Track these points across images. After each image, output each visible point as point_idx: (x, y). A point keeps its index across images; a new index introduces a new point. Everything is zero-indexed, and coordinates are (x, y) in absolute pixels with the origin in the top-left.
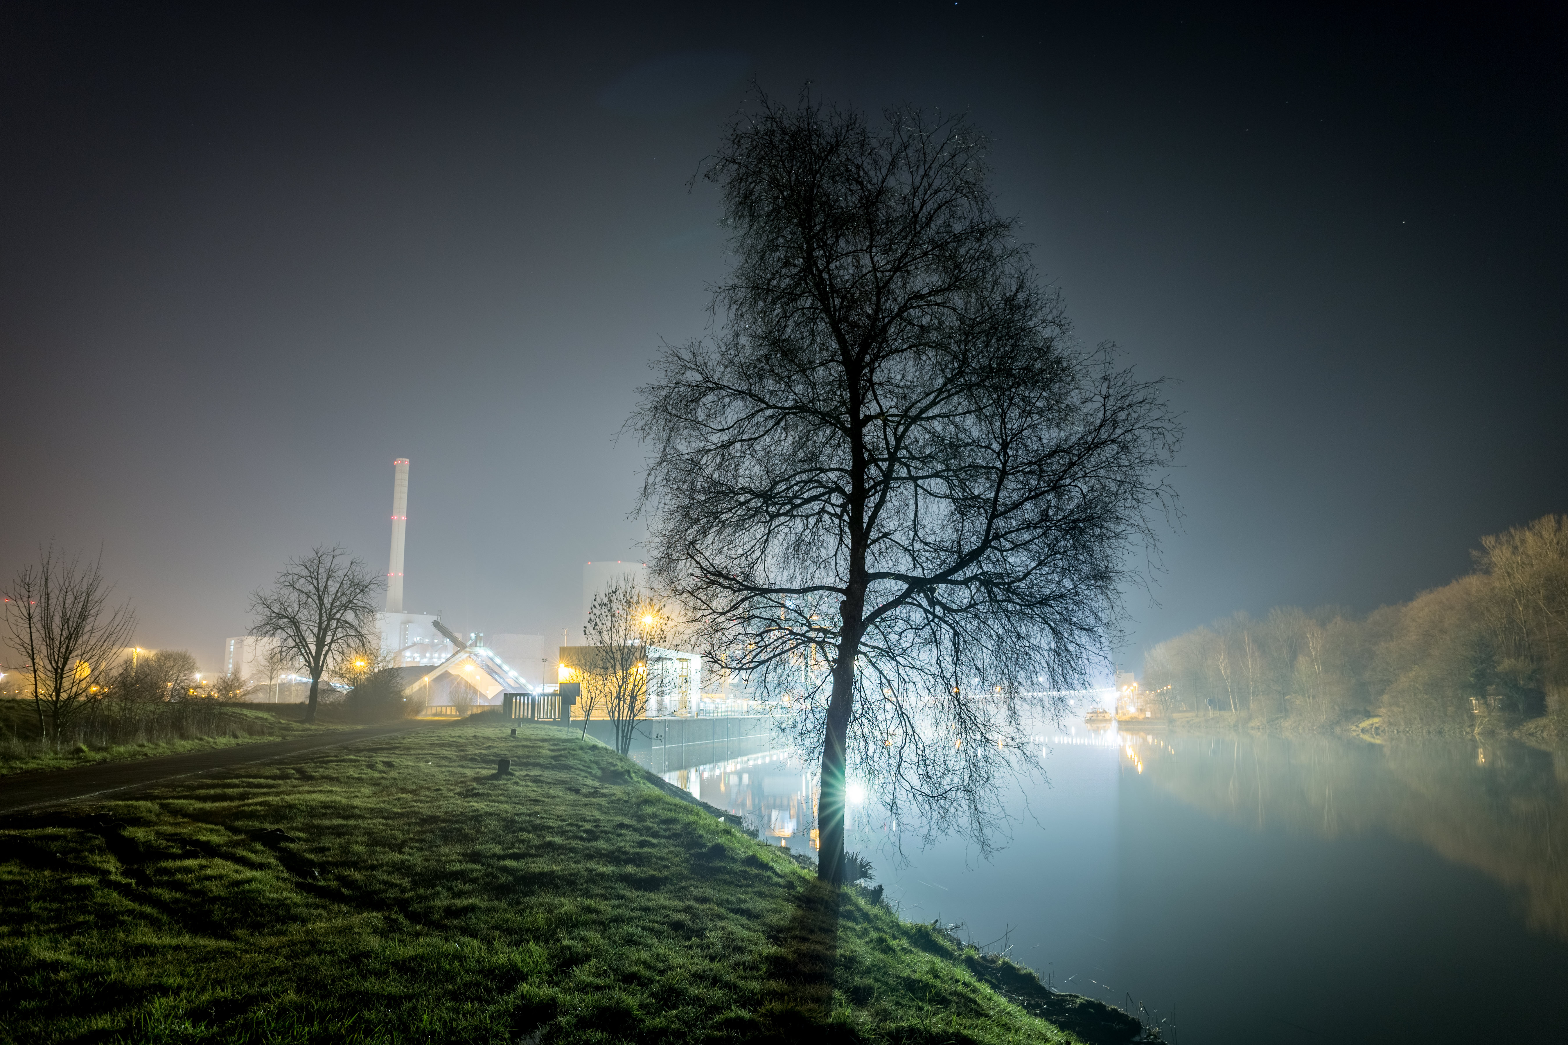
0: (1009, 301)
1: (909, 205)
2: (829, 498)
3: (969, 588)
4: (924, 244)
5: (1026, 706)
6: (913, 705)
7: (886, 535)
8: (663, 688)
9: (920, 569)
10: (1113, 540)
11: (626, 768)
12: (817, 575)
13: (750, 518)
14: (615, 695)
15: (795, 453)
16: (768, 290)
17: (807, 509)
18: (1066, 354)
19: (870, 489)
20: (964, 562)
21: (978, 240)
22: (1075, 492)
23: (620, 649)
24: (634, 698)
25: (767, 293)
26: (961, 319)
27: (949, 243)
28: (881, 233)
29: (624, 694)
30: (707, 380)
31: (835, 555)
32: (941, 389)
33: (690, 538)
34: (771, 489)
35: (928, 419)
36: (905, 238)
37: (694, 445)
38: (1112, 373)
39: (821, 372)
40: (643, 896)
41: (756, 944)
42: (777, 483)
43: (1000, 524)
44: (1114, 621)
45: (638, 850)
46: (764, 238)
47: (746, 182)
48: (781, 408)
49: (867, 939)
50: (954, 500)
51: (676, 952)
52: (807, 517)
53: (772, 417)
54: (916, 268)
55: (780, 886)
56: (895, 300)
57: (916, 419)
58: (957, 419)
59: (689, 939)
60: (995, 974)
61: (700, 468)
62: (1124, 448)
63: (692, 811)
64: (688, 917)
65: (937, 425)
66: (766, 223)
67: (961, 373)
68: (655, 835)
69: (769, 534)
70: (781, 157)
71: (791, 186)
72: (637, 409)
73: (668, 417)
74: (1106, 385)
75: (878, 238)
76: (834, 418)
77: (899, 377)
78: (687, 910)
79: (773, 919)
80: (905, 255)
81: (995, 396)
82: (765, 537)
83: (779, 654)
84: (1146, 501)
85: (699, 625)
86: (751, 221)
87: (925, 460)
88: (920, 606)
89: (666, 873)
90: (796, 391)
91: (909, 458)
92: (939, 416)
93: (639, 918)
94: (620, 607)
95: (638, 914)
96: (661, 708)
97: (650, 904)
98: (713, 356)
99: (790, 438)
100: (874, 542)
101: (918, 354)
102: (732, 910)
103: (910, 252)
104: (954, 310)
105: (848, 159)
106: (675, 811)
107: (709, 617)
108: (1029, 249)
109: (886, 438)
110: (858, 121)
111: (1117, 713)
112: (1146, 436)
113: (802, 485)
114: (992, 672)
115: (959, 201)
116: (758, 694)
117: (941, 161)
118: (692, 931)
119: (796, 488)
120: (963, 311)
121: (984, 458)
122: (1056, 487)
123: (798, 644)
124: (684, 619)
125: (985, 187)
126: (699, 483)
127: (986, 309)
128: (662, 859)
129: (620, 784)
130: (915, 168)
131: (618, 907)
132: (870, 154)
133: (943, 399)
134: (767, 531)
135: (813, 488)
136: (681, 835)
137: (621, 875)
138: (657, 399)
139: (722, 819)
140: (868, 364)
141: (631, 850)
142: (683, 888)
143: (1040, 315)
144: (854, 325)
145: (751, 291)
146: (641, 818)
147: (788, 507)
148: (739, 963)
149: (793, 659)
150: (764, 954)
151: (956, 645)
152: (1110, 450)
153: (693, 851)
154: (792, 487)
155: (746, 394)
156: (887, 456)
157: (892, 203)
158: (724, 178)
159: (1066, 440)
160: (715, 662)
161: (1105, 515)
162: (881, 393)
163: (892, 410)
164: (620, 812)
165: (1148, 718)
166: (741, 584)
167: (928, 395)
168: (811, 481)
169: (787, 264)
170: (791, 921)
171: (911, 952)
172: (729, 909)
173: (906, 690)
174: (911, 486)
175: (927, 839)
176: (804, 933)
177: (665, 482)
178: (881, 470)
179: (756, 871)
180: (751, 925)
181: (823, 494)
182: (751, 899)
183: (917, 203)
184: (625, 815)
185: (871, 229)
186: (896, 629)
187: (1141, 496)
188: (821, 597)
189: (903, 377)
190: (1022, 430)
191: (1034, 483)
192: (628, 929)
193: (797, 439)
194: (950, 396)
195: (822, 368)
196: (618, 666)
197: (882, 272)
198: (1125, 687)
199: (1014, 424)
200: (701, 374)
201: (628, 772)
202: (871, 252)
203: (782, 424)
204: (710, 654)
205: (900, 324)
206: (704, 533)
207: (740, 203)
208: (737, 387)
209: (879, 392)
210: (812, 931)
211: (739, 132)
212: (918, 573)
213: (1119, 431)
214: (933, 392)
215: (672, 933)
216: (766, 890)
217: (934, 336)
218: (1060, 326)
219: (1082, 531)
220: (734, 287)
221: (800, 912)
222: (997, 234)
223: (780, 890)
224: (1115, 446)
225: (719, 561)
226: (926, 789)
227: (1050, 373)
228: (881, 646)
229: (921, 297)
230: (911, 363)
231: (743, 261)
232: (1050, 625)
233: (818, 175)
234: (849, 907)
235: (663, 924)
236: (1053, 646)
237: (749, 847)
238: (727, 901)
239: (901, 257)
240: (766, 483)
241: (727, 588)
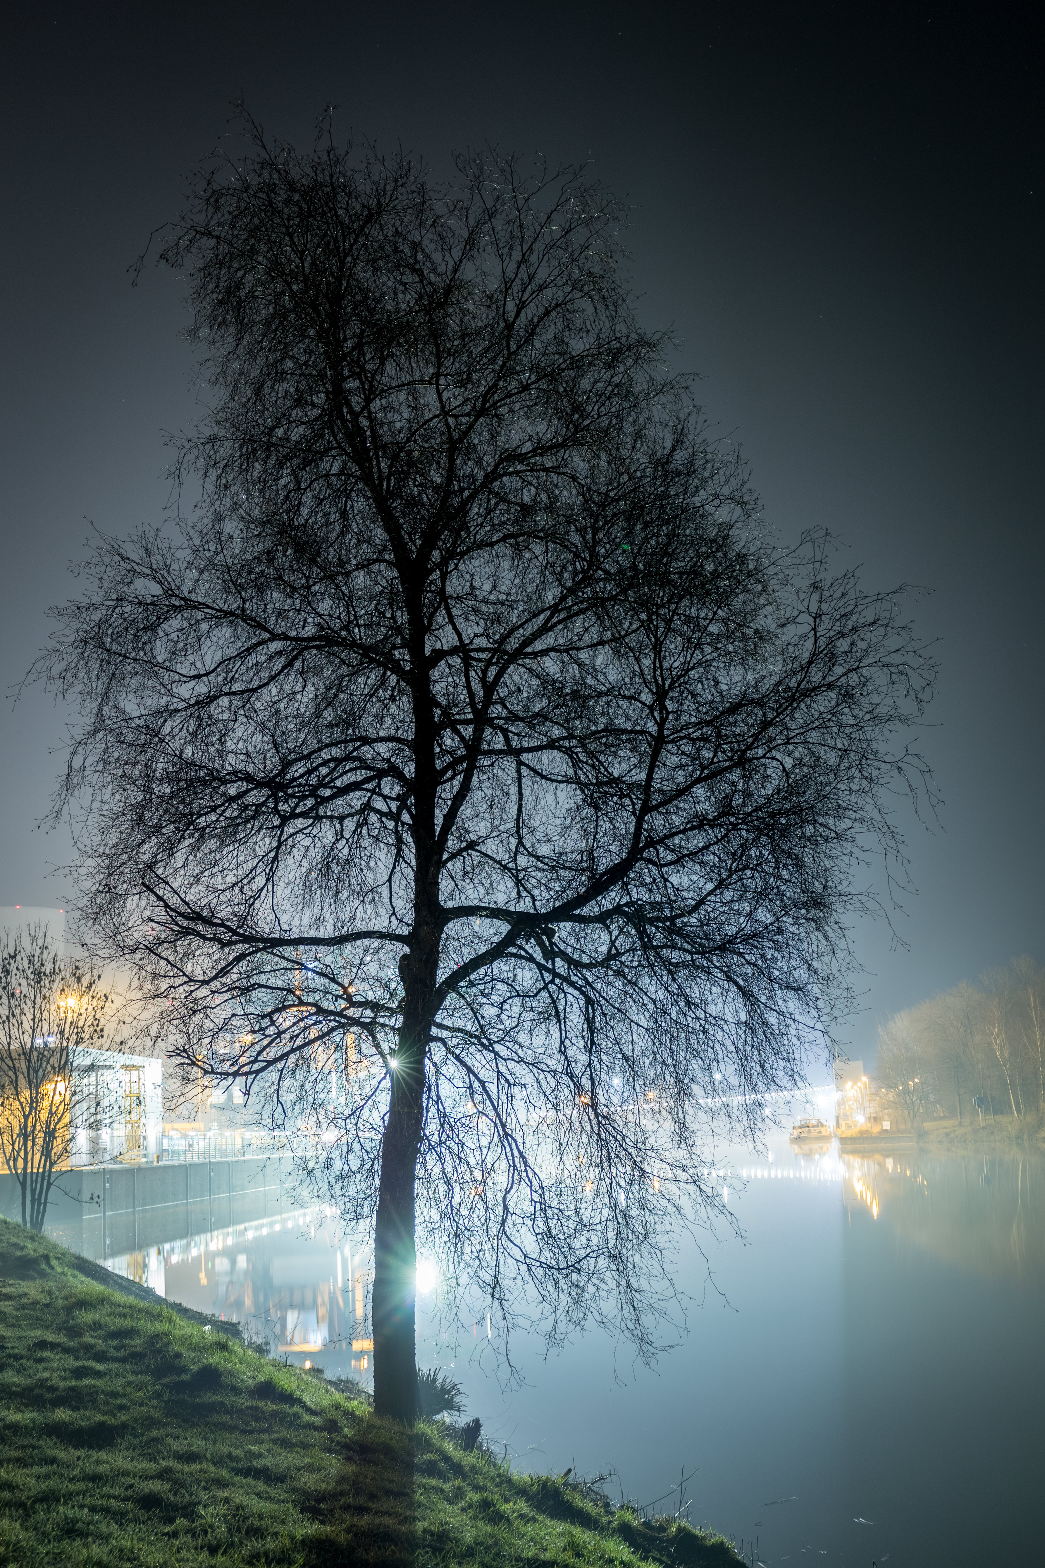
0: (662, 464)
1: (498, 309)
2: (379, 785)
3: (608, 927)
4: (523, 372)
5: (702, 1116)
6: (523, 1121)
7: (472, 845)
8: (99, 1117)
9: (528, 900)
10: (834, 844)
11: (41, 1251)
12: (359, 915)
13: (247, 822)
14: (17, 1130)
15: (318, 714)
16: (269, 445)
17: (340, 805)
18: (753, 549)
19: (444, 771)
20: (598, 887)
21: (610, 366)
22: (773, 771)
23: (27, 1054)
24: (50, 1135)
25: (268, 449)
26: (585, 492)
27: (563, 370)
28: (454, 354)
29: (34, 1127)
30: (169, 593)
31: (390, 880)
32: (556, 605)
33: (145, 858)
34: (283, 772)
35: (535, 655)
36: (493, 361)
37: (149, 702)
38: (826, 577)
39: (360, 579)
40: (88, 1457)
41: (283, 1522)
42: (291, 763)
43: (657, 822)
44: (837, 974)
45: (73, 1383)
46: (261, 360)
47: (230, 267)
48: (296, 639)
49: (463, 1504)
50: (582, 786)
51: (150, 1543)
52: (342, 819)
53: (280, 653)
54: (511, 411)
55: (316, 1428)
56: (479, 462)
57: (519, 653)
58: (584, 655)
59: (171, 1521)
60: (666, 1548)
61: (161, 741)
62: (847, 696)
63: (160, 1315)
64: (167, 1486)
65: (551, 665)
66: (264, 335)
67: (587, 580)
68: (101, 1357)
69: (278, 847)
70: (287, 228)
71: (304, 275)
72: (52, 644)
73: (105, 656)
74: (816, 596)
75: (447, 363)
76: (382, 654)
77: (487, 587)
78: (164, 1474)
79: (310, 1481)
80: (493, 389)
81: (643, 616)
82: (272, 854)
83: (300, 1047)
84: (882, 781)
85: (165, 1004)
86: (239, 331)
87: (534, 720)
88: (531, 959)
89: (123, 1417)
90: (319, 610)
91: (506, 719)
92: (553, 649)
93: (84, 1493)
94: (24, 982)
95: (81, 1486)
96: (95, 1149)
97: (101, 1469)
98: (180, 554)
99: (310, 688)
100: (453, 856)
101: (518, 551)
102: (238, 1472)
103: (501, 383)
104: (574, 478)
105: (397, 233)
106: (131, 1316)
107: (181, 990)
108: (690, 382)
109: (468, 686)
110: (412, 172)
111: (838, 1126)
112: (880, 677)
113: (332, 765)
114: (647, 1062)
115: (578, 304)
116: (266, 1114)
117: (548, 239)
118: (175, 1508)
119: (324, 771)
120: (589, 481)
121: (628, 718)
122: (741, 761)
123: (333, 1029)
124: (139, 995)
125: (618, 283)
126: (160, 766)
127: (625, 477)
128: (115, 1395)
129: (33, 1279)
130: (506, 250)
131: (47, 1476)
132: (433, 225)
133: (560, 622)
134: (275, 844)
135: (351, 770)
136: (145, 1355)
137: (47, 1425)
138: (85, 626)
139: (207, 1328)
140: (438, 566)
141: (62, 1384)
142: (154, 1439)
143: (711, 488)
144: (413, 503)
145: (241, 447)
146: (74, 1331)
147: (310, 802)
148: (258, 1555)
149: (321, 1055)
150: (299, 1538)
151: (590, 1022)
152: (825, 702)
153: (166, 1380)
154: (316, 769)
155: (237, 616)
156: (470, 716)
157: (469, 305)
158: (193, 262)
159: (756, 686)
160: (193, 1064)
161: (820, 805)
162: (459, 613)
163: (477, 641)
164: (37, 1322)
165: (886, 1131)
166: (235, 933)
167: (535, 615)
168: (347, 758)
169: (299, 402)
170: (338, 1483)
171: (535, 1520)
172: (233, 1469)
173: (510, 1097)
174: (509, 764)
175: (553, 1338)
176: (361, 1500)
177: (101, 764)
178: (462, 738)
179: (274, 1407)
180: (273, 1492)
181: (368, 780)
182: (269, 1451)
183: (511, 306)
184: (47, 1327)
185: (437, 346)
186: (494, 998)
187: (875, 773)
188: (366, 951)
189: (494, 587)
190: (688, 670)
191: (707, 754)
192: (64, 1511)
193: (321, 690)
194: (570, 617)
195: (362, 573)
196: (22, 1082)
197: (456, 417)
198: (849, 1085)
199: (674, 661)
200: (160, 583)
201: (46, 1258)
202: (437, 384)
203: (298, 664)
204: (185, 1051)
205: (489, 500)
206: (170, 849)
207: (221, 302)
208: (221, 605)
209: (455, 612)
210: (372, 1497)
211: (216, 186)
212: (525, 906)
213: (838, 670)
214: (543, 610)
215: (142, 1514)
216: (291, 1435)
217: (542, 519)
218: (742, 504)
219: (785, 832)
220: (212, 440)
221: (352, 1468)
222: (638, 357)
223: (316, 1434)
224: (833, 694)
225: (197, 895)
226: (547, 1256)
227: (729, 579)
228: (468, 1028)
229: (522, 458)
230: (506, 564)
231: (227, 397)
232: (736, 983)
233: (349, 259)
234: (429, 1456)
235: (126, 1499)
236: (743, 1016)
237: (258, 1369)
238: (230, 1456)
239: (487, 392)
240: (273, 762)
241: (210, 939)
